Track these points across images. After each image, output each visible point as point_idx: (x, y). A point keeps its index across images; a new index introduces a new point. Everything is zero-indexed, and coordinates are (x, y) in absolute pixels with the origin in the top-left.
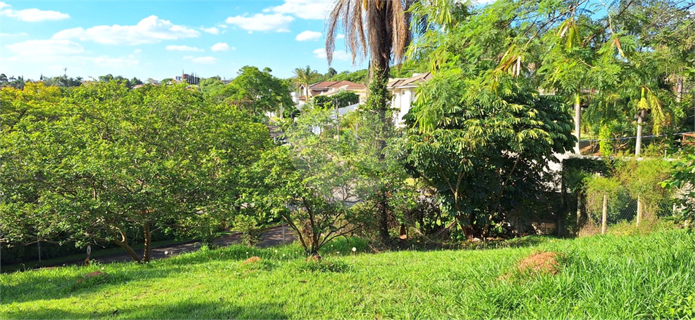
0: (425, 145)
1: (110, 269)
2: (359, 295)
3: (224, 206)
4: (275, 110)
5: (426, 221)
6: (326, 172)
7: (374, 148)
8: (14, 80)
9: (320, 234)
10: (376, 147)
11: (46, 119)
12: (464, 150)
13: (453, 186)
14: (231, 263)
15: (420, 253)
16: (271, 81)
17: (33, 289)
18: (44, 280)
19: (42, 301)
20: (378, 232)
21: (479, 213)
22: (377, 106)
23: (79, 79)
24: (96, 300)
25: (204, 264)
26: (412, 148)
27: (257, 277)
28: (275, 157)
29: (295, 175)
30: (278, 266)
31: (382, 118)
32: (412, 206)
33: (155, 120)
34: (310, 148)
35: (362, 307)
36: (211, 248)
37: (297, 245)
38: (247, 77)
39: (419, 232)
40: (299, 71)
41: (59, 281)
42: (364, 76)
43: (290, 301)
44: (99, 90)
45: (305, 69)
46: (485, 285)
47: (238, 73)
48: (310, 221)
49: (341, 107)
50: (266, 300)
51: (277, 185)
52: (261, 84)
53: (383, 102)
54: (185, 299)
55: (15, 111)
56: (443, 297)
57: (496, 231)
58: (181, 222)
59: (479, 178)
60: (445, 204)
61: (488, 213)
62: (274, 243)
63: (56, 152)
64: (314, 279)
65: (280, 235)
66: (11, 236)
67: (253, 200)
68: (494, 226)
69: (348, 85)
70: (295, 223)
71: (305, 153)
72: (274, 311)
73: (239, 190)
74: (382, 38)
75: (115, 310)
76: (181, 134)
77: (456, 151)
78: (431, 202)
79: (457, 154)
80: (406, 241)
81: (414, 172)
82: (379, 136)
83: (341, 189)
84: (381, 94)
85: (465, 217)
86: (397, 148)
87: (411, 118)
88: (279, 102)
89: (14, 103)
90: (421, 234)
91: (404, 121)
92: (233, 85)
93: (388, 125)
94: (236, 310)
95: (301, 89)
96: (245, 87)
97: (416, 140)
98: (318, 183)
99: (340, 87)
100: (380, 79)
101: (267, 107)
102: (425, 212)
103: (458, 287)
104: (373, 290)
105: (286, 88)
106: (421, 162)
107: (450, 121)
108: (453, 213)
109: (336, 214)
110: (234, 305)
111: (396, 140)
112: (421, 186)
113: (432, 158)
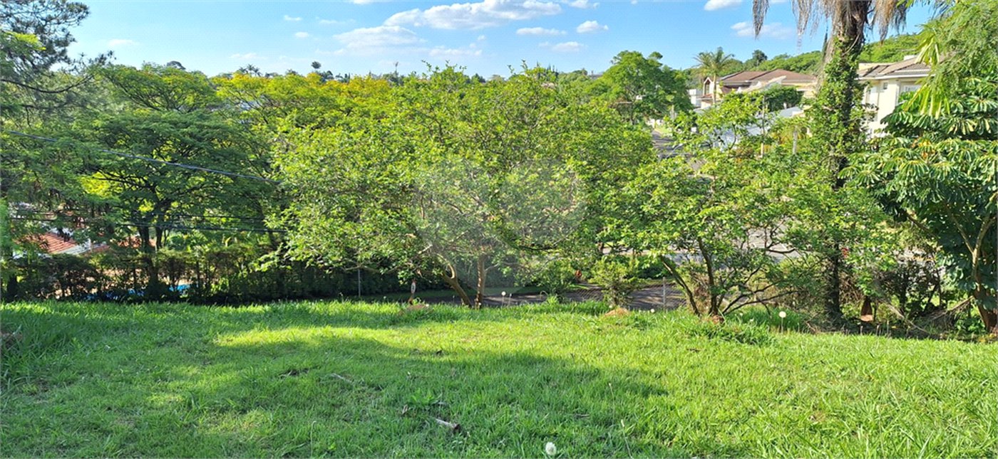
0: (921, 165)
2: (785, 381)
4: (662, 117)
5: (911, 296)
6: (740, 201)
7: (825, 169)
8: (340, 79)
10: (829, 168)
13: (969, 240)
16: (662, 73)
17: (350, 319)
18: (361, 313)
19: (357, 329)
20: (822, 305)
22: (837, 99)
24: (418, 337)
25: (553, 315)
26: (897, 169)
27: (623, 336)
28: (659, 175)
29: (688, 202)
30: (656, 326)
31: (845, 120)
32: (889, 265)
33: (499, 120)
34: (717, 163)
35: (790, 396)
36: (560, 301)
37: (685, 311)
38: (625, 68)
39: (897, 312)
40: (705, 57)
41: (378, 316)
42: (814, 62)
43: (673, 372)
45: (715, 52)
47: (612, 61)
48: (707, 276)
49: (771, 110)
50: (636, 365)
51: (660, 216)
52: (644, 78)
53: (849, 94)
54: (524, 348)
58: (524, 261)
60: (950, 268)
62: (648, 307)
64: (712, 349)
65: (657, 298)
66: (330, 258)
69: (785, 77)
70: (684, 278)
71: (706, 171)
72: (648, 382)
73: (603, 220)
75: (439, 350)
76: (529, 138)
77: (982, 177)
78: (924, 266)
79: (984, 184)
80: (871, 324)
81: (896, 211)
82: (836, 150)
83: (763, 232)
84: (845, 80)
85: (987, 294)
86: (868, 169)
87: (897, 120)
88: (670, 104)
89: (338, 100)
90: (900, 315)
91: (884, 126)
92: (604, 80)
93: (854, 132)
94: (593, 371)
95: (706, 84)
96: (621, 83)
97: (905, 157)
98: (724, 218)
99: (771, 79)
100: (846, 55)
101: (651, 112)
102: (911, 280)
103: (971, 390)
104: (812, 377)
105: (682, 83)
106: (912, 194)
107: (974, 126)
108: (965, 285)
109: (752, 270)
110: (590, 365)
111: (867, 156)
112: (908, 237)
113: (933, 188)
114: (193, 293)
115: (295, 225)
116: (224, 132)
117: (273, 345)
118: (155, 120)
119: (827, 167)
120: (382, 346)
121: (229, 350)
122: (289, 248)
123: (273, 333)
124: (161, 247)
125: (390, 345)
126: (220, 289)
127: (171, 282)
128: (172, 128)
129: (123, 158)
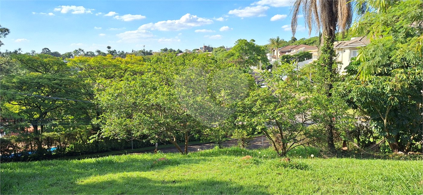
0: (362, 87)
1: (168, 156)
2: (317, 186)
3: (228, 124)
4: (256, 65)
5: (362, 138)
6: (292, 105)
7: (324, 89)
8: (120, 53)
9: (287, 143)
11: (138, 74)
12: (391, 90)
13: (383, 115)
14: (234, 158)
15: (358, 161)
16: (255, 47)
17: (132, 165)
18: (136, 161)
20: (327, 144)
21: (403, 134)
22: (327, 61)
23: (151, 51)
24: (164, 174)
25: (219, 157)
26: (352, 89)
27: (250, 168)
28: (259, 95)
29: (271, 106)
30: (263, 163)
31: (330, 69)
32: (352, 128)
34: (281, 90)
36: (220, 148)
37: (272, 149)
38: (240, 46)
39: (357, 146)
40: (272, 40)
41: (144, 161)
42: (316, 41)
43: (272, 185)
44: (163, 58)
45: (276, 38)
46: (410, 186)
47: (235, 43)
48: (280, 135)
49: (300, 61)
50: (257, 183)
51: (260, 112)
52: (248, 50)
53: (331, 59)
54: (210, 178)
55: (122, 70)
56: (377, 192)
57: (416, 147)
58: (204, 132)
59: (403, 110)
60: (376, 127)
61: (410, 135)
62: (257, 147)
63: (142, 92)
64: (286, 173)
65: (260, 142)
66: (121, 136)
67: (245, 121)
68: (415, 144)
69: (304, 48)
70: (270, 135)
71: (278, 93)
72: (262, 191)
73: (237, 115)
74: (330, 16)
75: (174, 180)
77: (385, 91)
78: (366, 126)
79: (386, 93)
80: (347, 151)
81: (353, 105)
82: (327, 81)
83: (301, 116)
84: (329, 53)
85: (391, 137)
86: (341, 89)
87: (351, 68)
88: (259, 60)
89: (121, 66)
90: (358, 147)
91: (345, 71)
92: (232, 51)
93: (334, 73)
94: (240, 187)
95: (273, 51)
96: (239, 52)
97: (355, 84)
98: (286, 111)
99: (299, 49)
100: (329, 43)
101: (252, 64)
102: (361, 132)
103: (389, 186)
104: (327, 183)
105: (264, 51)
106: (359, 99)
107: (380, 71)
108: (382, 134)
109: (298, 131)
110: (238, 184)
111: (340, 83)
112: (358, 115)
113: (367, 96)
114: (58, 152)
115: (105, 122)
116: (71, 81)
117: (102, 183)
118: (40, 78)
119: (325, 88)
120: (150, 180)
121: (83, 186)
122: (102, 132)
123: (101, 177)
124: (43, 133)
125: (153, 179)
126: (70, 149)
127: (48, 148)
128: (48, 81)
129: (26, 96)
